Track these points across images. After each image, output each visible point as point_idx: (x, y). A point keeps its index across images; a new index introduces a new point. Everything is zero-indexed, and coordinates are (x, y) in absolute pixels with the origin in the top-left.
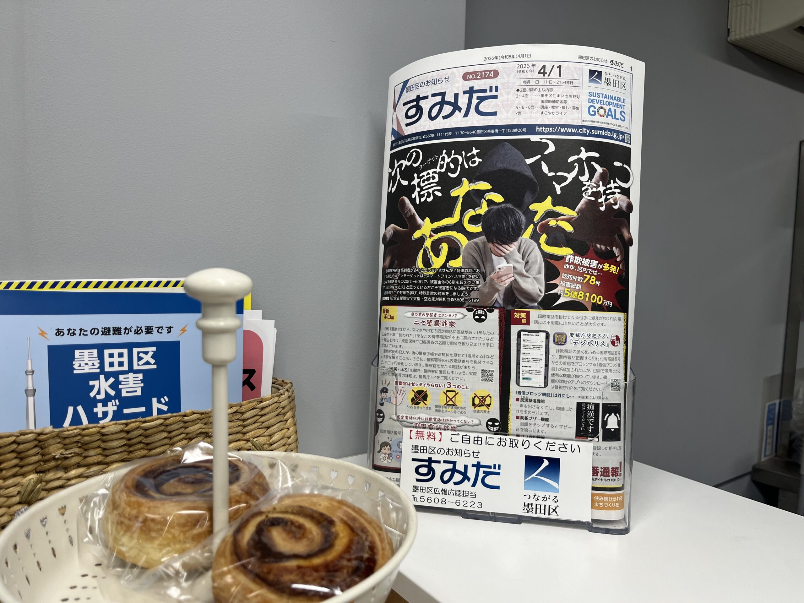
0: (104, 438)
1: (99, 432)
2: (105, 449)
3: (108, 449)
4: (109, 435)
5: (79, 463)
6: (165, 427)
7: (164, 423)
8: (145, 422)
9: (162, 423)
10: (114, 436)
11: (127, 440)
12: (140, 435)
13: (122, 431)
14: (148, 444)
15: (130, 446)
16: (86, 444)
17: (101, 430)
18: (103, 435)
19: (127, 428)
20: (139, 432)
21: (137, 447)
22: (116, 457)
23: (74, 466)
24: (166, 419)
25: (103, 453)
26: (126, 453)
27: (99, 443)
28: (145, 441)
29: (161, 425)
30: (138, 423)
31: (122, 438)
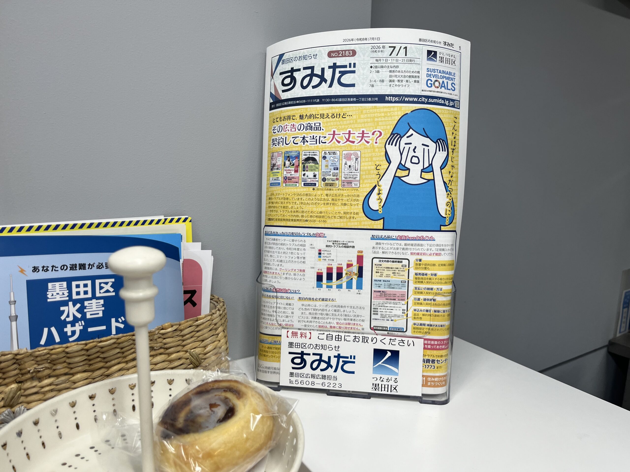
0: (68, 355)
1: (64, 351)
2: (70, 364)
3: (72, 364)
4: (72, 353)
5: (50, 374)
6: (118, 345)
7: (117, 342)
8: (101, 342)
9: (115, 342)
10: (77, 354)
11: (86, 356)
12: (97, 352)
13: (82, 350)
14: (104, 358)
15: (90, 360)
16: (53, 361)
17: (65, 349)
18: (67, 353)
19: (86, 348)
20: (96, 349)
21: (95, 361)
22: (80, 368)
23: (45, 376)
24: (118, 339)
25: (69, 367)
26: (87, 365)
27: (64, 359)
28: (102, 356)
29: (114, 343)
30: (95, 343)
31: (83, 355)
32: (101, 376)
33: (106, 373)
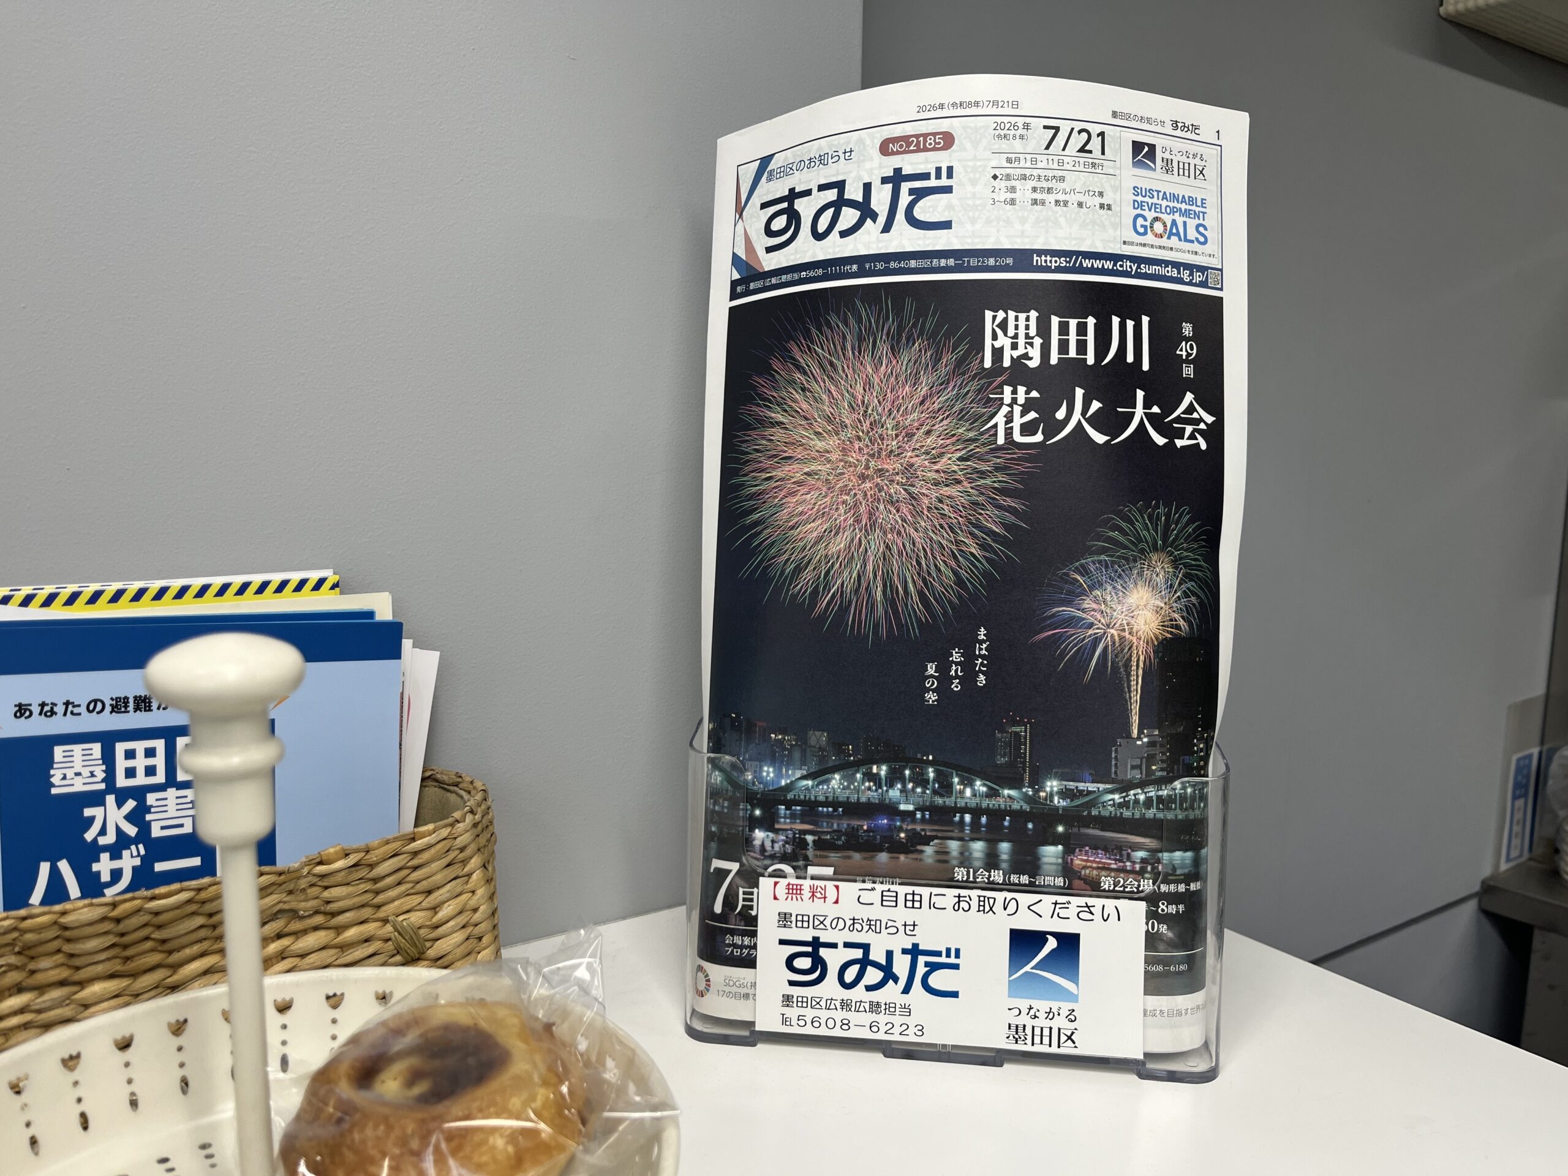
0: (67, 934)
1: (55, 923)
2: (72, 956)
3: (79, 956)
4: (76, 928)
5: (20, 983)
6: (199, 905)
7: (197, 897)
8: (153, 898)
9: (193, 898)
10: (89, 930)
11: (116, 937)
12: (145, 925)
13: (104, 919)
14: (164, 941)
15: (125, 947)
16: (29, 948)
17: (59, 918)
18: (65, 928)
19: (115, 913)
20: (142, 918)
21: (140, 948)
22: (99, 968)
23: (9, 989)
24: (199, 890)
25: (69, 964)
26: (118, 961)
27: (56, 944)
28: (157, 935)
29: (189, 901)
30: (139, 901)
31: (106, 933)
32: (156, 987)
33: (169, 980)
